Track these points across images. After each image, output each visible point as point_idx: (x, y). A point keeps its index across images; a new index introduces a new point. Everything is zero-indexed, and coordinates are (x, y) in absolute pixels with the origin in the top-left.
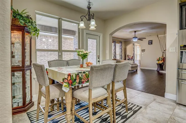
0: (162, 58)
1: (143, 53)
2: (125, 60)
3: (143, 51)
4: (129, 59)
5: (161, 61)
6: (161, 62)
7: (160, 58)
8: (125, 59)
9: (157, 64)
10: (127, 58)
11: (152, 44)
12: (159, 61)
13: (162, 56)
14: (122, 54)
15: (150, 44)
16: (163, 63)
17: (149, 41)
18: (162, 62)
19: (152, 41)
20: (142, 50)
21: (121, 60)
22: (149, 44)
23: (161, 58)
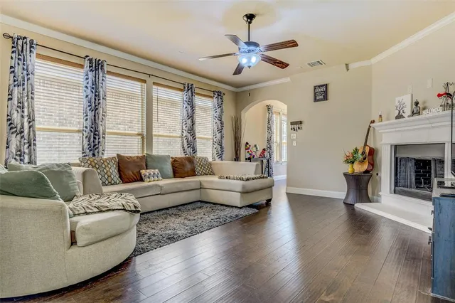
0: (363, 153)
1: (294, 135)
2: (235, 160)
3: (296, 127)
4: (250, 159)
5: (362, 162)
6: (359, 168)
7: (356, 151)
8: (237, 159)
9: (345, 175)
10: (243, 154)
11: (325, 98)
12: (352, 163)
13: (365, 145)
14: (222, 137)
15: (319, 100)
16: (367, 172)
17: (315, 88)
18: (365, 167)
19: (326, 86)
20: (292, 124)
21: (218, 161)
22: (316, 100)
23: (360, 152)
